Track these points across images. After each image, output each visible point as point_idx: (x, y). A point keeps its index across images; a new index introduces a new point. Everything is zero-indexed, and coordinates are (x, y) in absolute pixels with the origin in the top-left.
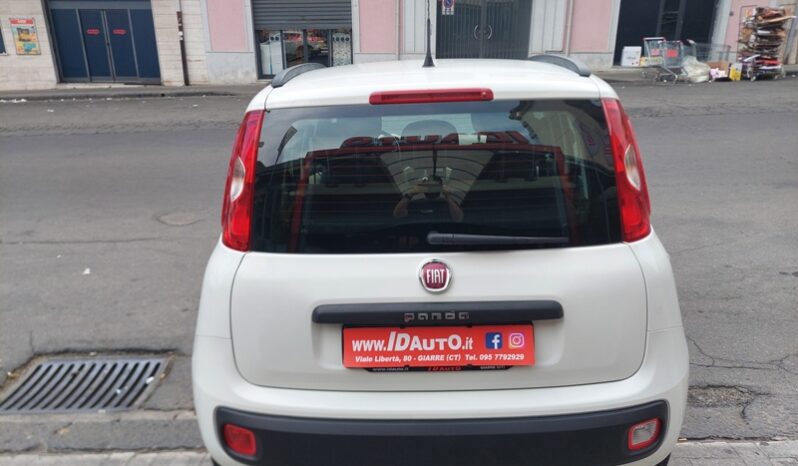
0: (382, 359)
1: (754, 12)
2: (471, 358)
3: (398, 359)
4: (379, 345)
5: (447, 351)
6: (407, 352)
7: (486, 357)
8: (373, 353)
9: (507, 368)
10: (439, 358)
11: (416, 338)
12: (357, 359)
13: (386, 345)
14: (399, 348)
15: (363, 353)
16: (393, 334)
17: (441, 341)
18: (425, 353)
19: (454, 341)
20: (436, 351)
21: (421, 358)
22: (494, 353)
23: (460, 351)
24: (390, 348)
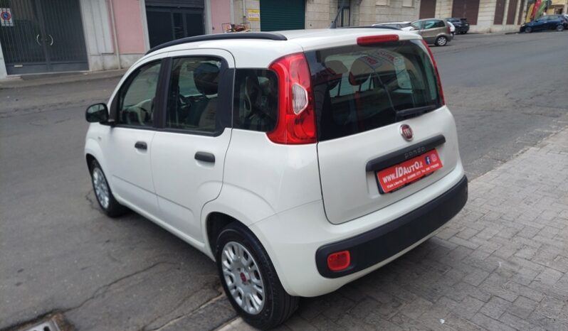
0: (397, 183)
1: (231, 28)
2: (423, 171)
3: (401, 181)
4: (392, 177)
5: (416, 171)
6: (404, 176)
7: (428, 169)
8: (393, 181)
9: (433, 172)
10: (414, 175)
11: (405, 168)
12: (388, 187)
13: (395, 176)
14: (401, 175)
15: (389, 183)
16: (396, 169)
17: (412, 166)
18: (410, 174)
19: (417, 165)
20: (412, 173)
21: (409, 178)
22: (429, 166)
23: (420, 169)
24: (397, 177)
